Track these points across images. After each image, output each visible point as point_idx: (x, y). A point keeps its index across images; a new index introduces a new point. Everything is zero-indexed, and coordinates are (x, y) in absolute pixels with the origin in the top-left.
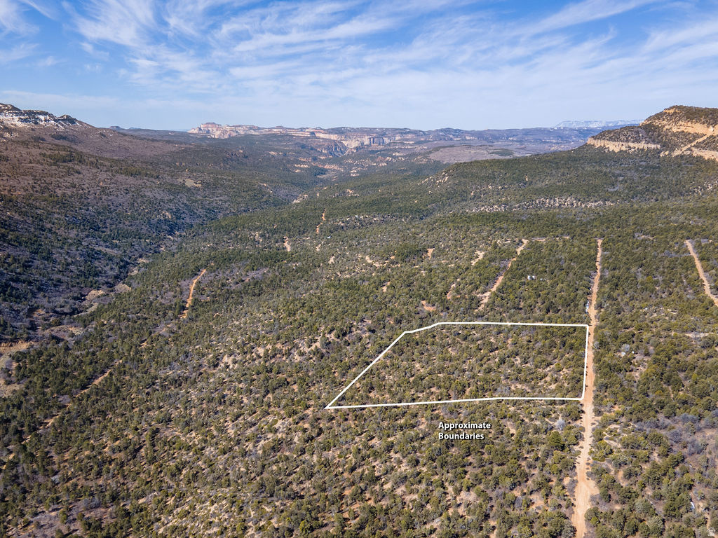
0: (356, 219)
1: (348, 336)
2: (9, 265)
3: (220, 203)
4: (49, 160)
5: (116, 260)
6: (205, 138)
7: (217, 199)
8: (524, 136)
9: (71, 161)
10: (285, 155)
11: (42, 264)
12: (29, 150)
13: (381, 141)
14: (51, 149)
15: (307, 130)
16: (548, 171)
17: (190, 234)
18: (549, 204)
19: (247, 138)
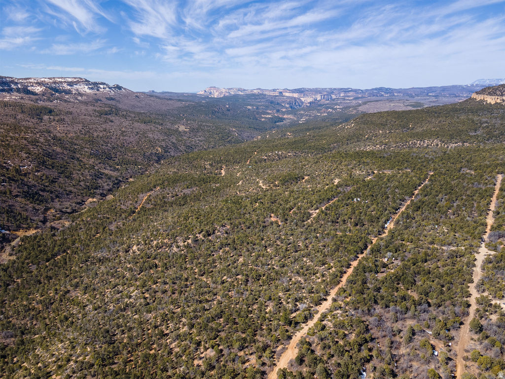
0: (276, 154)
1: (212, 236)
2: (43, 180)
3: (198, 142)
4: (96, 113)
5: (112, 179)
6: (208, 97)
7: (197, 139)
8: (441, 92)
9: (110, 114)
10: (257, 108)
11: (63, 180)
12: (87, 108)
13: (330, 97)
14: (100, 107)
15: (278, 91)
16: (430, 119)
17: (166, 163)
18: (420, 144)
19: (236, 97)
